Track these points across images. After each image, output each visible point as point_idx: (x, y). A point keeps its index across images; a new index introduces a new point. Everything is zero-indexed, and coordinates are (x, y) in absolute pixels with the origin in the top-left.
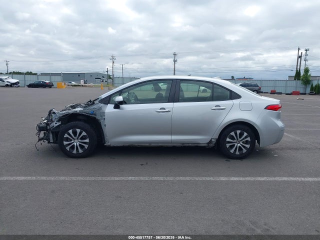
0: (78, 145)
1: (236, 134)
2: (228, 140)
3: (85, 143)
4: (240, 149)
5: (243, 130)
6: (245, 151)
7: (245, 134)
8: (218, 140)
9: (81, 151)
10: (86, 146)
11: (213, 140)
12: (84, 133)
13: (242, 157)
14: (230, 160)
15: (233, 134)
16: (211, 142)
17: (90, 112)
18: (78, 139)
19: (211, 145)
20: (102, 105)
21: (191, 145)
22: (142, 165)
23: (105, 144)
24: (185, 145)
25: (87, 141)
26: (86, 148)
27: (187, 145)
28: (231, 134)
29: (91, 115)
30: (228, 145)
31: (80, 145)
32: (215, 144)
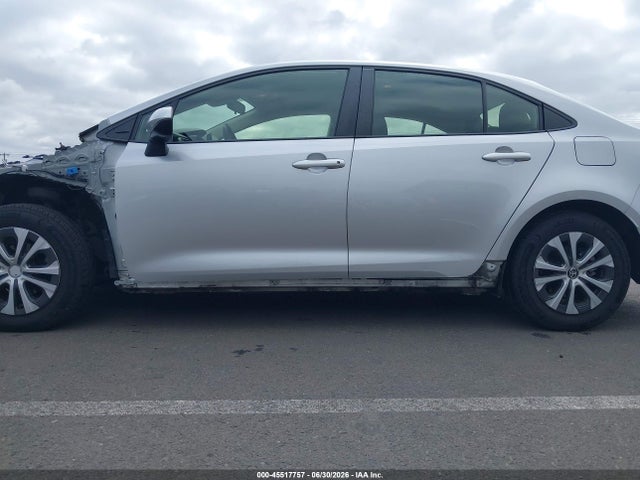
0: (20, 283)
1: (566, 243)
2: (541, 263)
3: (47, 278)
4: (580, 295)
5: (590, 232)
6: (595, 301)
7: (598, 245)
8: (508, 266)
9: (30, 306)
10: (50, 289)
11: (490, 266)
12: (41, 244)
13: (586, 324)
14: (549, 333)
15: (556, 243)
16: (481, 272)
17: (65, 172)
18: (19, 262)
19: (483, 283)
20: (105, 145)
21: (413, 284)
22: (241, 352)
23: (117, 283)
24: (394, 284)
25: (54, 269)
26: (50, 295)
27: (401, 284)
28: (551, 243)
29: (68, 182)
30: (540, 283)
31: (27, 284)
32: (497, 281)
